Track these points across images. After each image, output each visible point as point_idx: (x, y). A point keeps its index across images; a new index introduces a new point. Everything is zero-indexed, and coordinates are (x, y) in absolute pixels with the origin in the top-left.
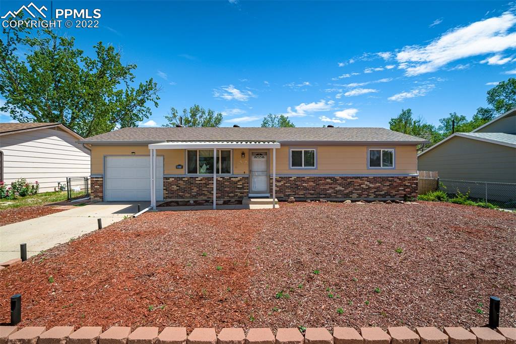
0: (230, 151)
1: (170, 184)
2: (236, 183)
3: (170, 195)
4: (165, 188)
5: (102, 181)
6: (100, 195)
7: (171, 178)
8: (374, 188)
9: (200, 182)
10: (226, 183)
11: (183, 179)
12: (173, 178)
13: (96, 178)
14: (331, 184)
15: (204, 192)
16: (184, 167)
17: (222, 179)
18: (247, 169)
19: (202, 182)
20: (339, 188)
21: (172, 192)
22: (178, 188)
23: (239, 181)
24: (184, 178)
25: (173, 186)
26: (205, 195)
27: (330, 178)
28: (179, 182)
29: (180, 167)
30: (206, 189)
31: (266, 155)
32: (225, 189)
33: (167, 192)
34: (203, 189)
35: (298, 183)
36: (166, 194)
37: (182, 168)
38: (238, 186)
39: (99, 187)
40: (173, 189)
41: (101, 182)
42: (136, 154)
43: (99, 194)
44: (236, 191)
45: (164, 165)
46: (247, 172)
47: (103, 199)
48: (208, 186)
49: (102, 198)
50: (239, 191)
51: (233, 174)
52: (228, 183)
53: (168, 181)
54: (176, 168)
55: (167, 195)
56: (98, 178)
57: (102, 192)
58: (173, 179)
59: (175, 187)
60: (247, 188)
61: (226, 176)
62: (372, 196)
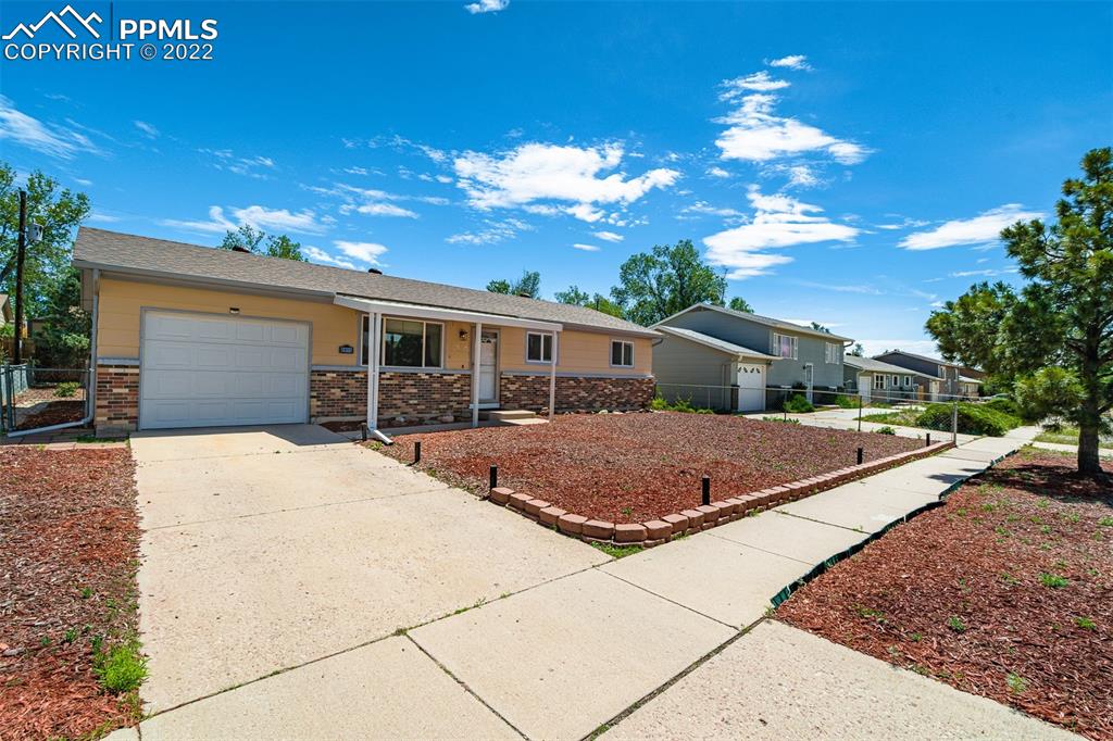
0: (440, 326)
1: (328, 385)
2: (451, 384)
3: (326, 409)
4: (315, 394)
5: (137, 375)
6: (130, 412)
7: (329, 372)
8: (616, 393)
9: (388, 382)
10: (435, 385)
11: (356, 376)
12: (334, 372)
13: (117, 367)
14: (574, 388)
15: (395, 402)
16: (355, 351)
17: (427, 377)
18: (468, 360)
19: (392, 382)
20: (583, 394)
21: (333, 402)
22: (344, 394)
23: (456, 381)
24: (357, 373)
25: (333, 391)
26: (398, 408)
27: (573, 379)
28: (347, 381)
29: (349, 350)
30: (400, 396)
31: (496, 337)
32: (434, 396)
33: (319, 403)
34: (395, 396)
35: (537, 386)
36: (318, 406)
37: (352, 352)
38: (455, 391)
39: (127, 390)
40: (332, 397)
41: (134, 378)
42: (242, 312)
43: (125, 410)
44: (452, 399)
45: (310, 343)
46: (467, 366)
47: (137, 423)
48: (403, 391)
49: (135, 419)
50: (456, 398)
51: (445, 369)
52: (438, 385)
53: (323, 378)
54: (340, 351)
55: (319, 410)
56: (126, 367)
57: (136, 404)
58: (335, 375)
59: (337, 393)
60: (468, 393)
61: (436, 371)
62: (615, 404)
